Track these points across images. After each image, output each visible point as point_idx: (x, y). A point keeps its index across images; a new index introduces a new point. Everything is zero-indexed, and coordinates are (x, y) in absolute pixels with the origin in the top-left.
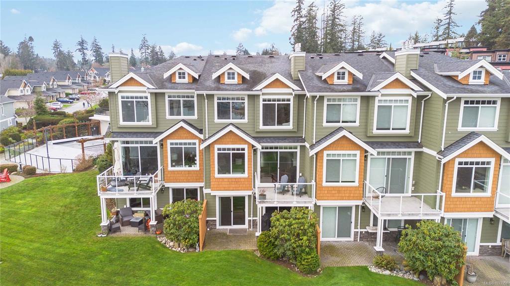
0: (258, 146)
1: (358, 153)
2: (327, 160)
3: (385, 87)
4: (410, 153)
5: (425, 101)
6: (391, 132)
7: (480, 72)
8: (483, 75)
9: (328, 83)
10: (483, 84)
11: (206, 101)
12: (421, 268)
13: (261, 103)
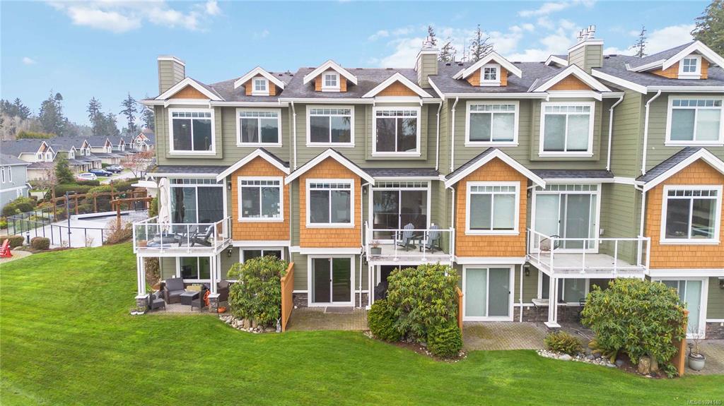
0: (371, 180)
1: (517, 184)
2: (472, 195)
3: (553, 88)
4: (594, 187)
5: (614, 108)
6: (565, 154)
7: (694, 61)
8: (699, 64)
9: (471, 85)
10: (699, 78)
11: (294, 115)
12: (617, 346)
13: (375, 117)
